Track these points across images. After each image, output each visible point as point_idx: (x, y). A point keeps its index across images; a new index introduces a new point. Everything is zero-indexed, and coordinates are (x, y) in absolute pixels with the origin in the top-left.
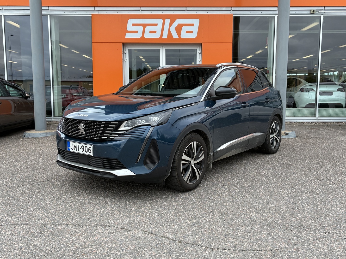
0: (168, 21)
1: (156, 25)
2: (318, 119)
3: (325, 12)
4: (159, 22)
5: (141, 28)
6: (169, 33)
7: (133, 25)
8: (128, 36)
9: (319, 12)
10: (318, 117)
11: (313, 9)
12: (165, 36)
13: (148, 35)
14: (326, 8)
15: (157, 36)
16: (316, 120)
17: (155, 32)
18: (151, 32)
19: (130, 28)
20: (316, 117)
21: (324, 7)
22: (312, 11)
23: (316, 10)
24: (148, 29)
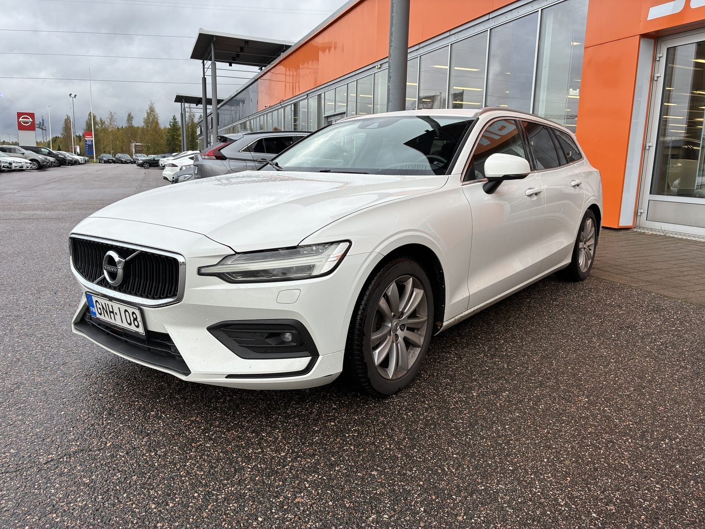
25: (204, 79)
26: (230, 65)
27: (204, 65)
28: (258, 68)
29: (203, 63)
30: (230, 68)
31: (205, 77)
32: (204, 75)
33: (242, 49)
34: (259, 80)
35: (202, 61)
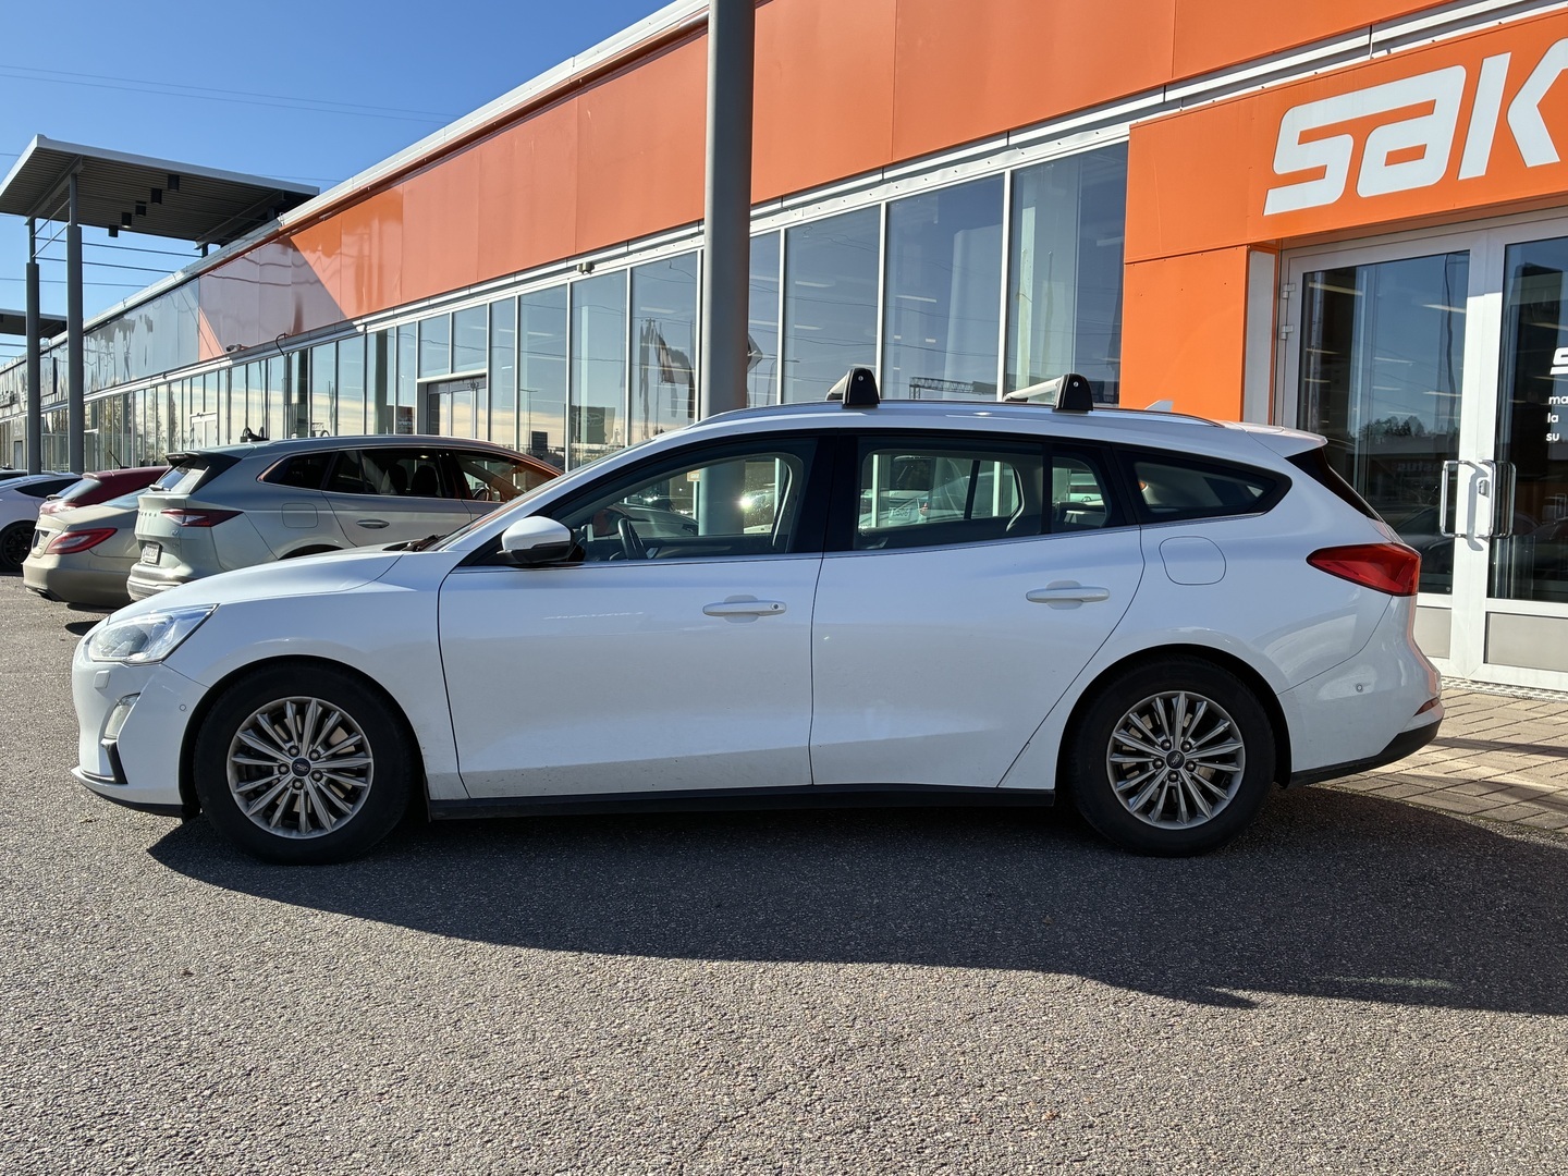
0: (1496, 69)
1: (1427, 108)
4: (1445, 85)
5: (1346, 142)
6: (1504, 137)
7: (1307, 137)
8: (1279, 202)
12: (1475, 164)
13: (1378, 181)
15: (1425, 173)
17: (1417, 153)
18: (1395, 158)
19: (1288, 157)
24: (1383, 140)
25: (33, 271)
26: (114, 234)
27: (33, 232)
28: (195, 244)
29: (32, 224)
30: (112, 241)
31: (37, 261)
32: (33, 259)
33: (157, 195)
34: (204, 278)
35: (26, 219)
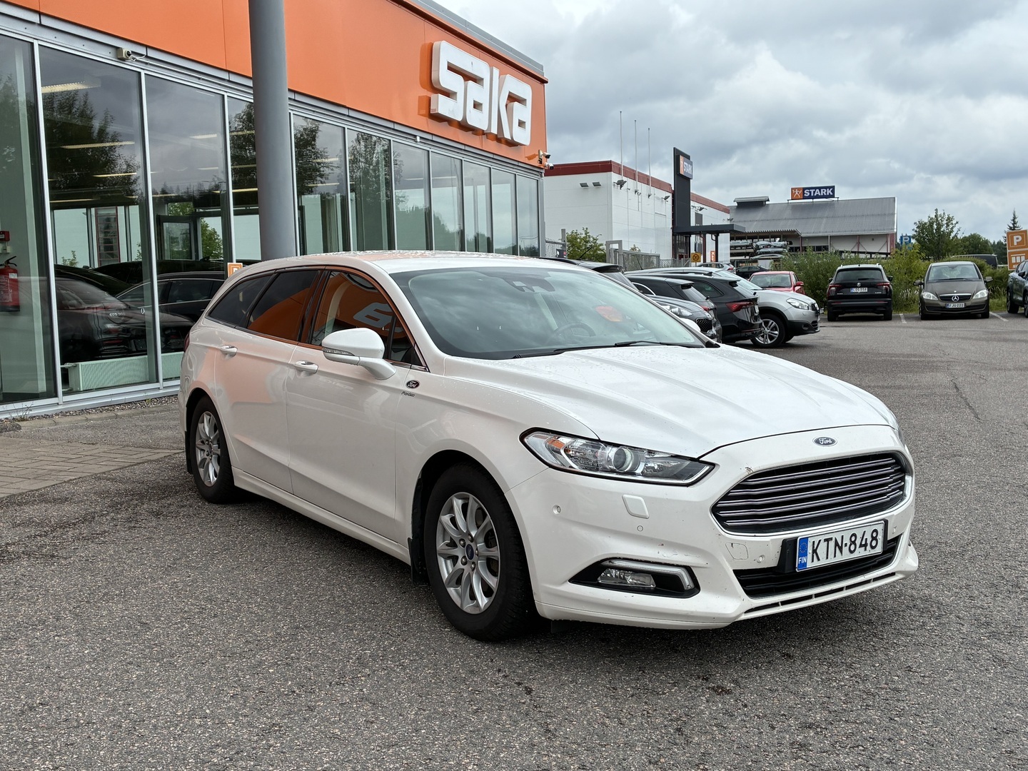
2: (165, 388)
3: (147, 63)
9: (137, 61)
10: (165, 380)
11: (126, 47)
14: (151, 53)
16: (161, 391)
20: (158, 381)
21: (147, 47)
22: (125, 51)
23: (132, 52)
